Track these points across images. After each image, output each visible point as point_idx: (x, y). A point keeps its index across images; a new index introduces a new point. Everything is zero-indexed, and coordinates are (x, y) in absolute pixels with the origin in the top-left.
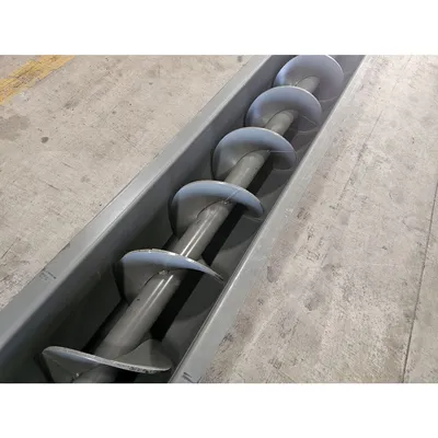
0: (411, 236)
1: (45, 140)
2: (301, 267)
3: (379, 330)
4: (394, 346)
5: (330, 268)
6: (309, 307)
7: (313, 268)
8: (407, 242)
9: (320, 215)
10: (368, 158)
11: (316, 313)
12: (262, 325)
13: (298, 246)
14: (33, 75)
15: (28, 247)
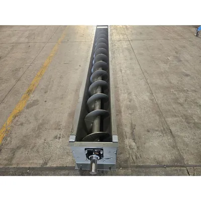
0: (142, 80)
1: (46, 101)
2: (123, 96)
3: (147, 99)
4: (152, 100)
5: (129, 94)
6: (130, 102)
7: (126, 95)
8: (142, 82)
9: (120, 85)
10: (123, 71)
11: (132, 102)
12: (123, 109)
13: (120, 93)
14: (31, 91)
15: (59, 122)
